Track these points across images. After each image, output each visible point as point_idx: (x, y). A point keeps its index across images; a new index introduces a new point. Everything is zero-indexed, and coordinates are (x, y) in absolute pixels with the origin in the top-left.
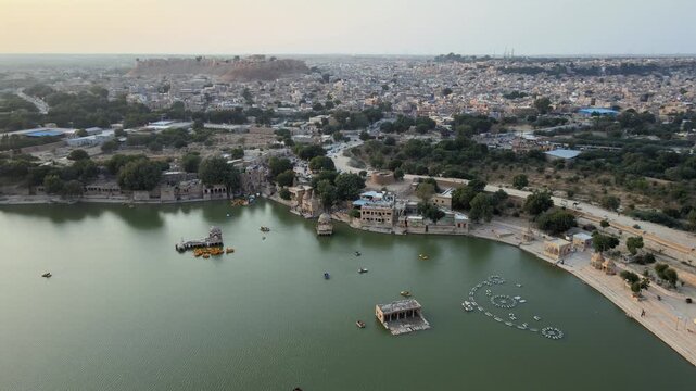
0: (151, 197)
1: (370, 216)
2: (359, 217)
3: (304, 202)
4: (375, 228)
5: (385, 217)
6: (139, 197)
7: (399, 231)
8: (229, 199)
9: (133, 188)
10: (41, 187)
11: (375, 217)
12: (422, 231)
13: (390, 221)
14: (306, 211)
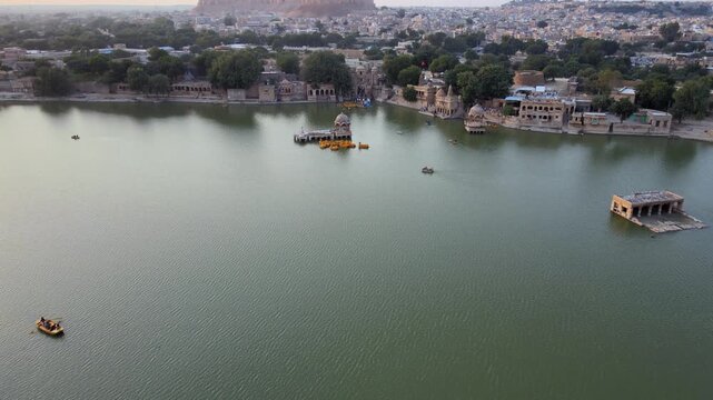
0: (247, 97)
1: (532, 112)
2: (517, 114)
3: (439, 99)
4: (538, 126)
5: (554, 113)
6: (234, 96)
7: (572, 131)
8: (338, 102)
9: (226, 86)
10: (122, 85)
11: (538, 113)
12: (605, 131)
13: (560, 119)
14: (440, 110)
